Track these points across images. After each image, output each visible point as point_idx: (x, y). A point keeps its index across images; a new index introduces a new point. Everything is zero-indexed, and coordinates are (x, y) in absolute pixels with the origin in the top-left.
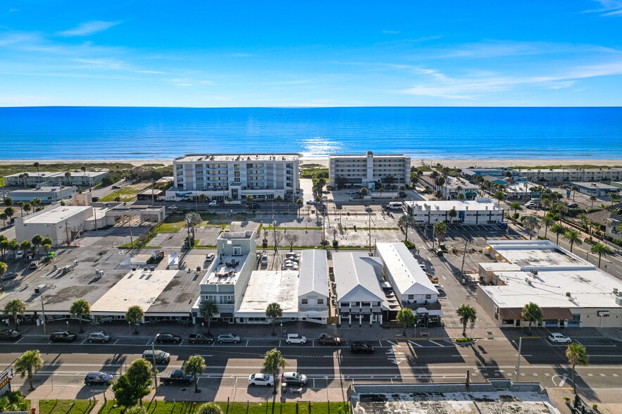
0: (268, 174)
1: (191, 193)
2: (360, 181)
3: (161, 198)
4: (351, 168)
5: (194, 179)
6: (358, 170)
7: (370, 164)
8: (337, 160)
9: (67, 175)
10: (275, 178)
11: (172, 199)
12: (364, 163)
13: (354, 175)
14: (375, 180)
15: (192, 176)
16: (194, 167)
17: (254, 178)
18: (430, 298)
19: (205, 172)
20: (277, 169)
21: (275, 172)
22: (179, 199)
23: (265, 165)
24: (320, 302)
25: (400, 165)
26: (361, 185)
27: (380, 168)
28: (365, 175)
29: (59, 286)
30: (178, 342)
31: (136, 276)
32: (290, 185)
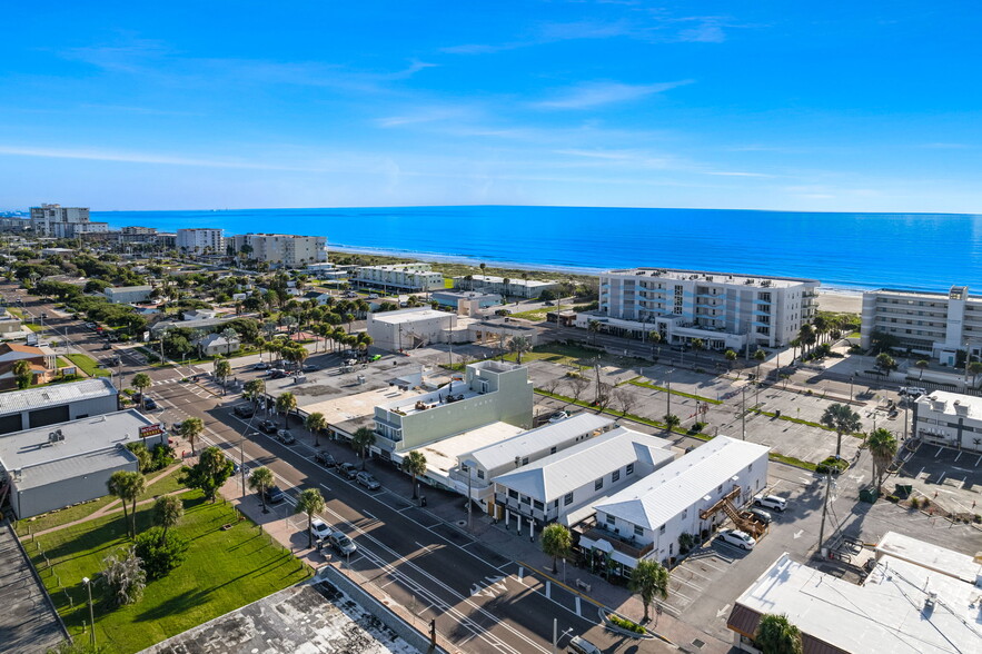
0: (728, 307)
1: (607, 321)
2: (928, 345)
3: (574, 322)
4: (915, 318)
5: (622, 302)
6: (931, 324)
7: (955, 314)
8: (880, 299)
9: (506, 281)
10: (737, 315)
13: (919, 331)
15: (619, 297)
16: (622, 284)
17: (710, 312)
19: (637, 293)
21: (738, 305)
23: (725, 292)
24: (481, 475)
26: (930, 354)
28: (942, 335)
29: (319, 383)
30: (328, 467)
31: (386, 393)
32: (765, 331)
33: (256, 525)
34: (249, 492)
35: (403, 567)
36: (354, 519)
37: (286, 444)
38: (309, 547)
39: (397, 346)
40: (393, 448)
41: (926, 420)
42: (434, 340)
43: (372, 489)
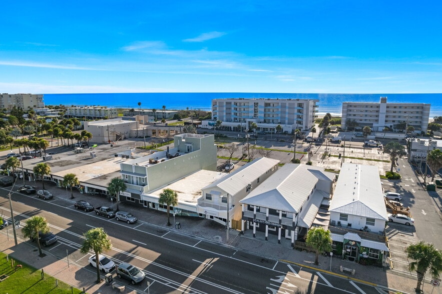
0: (282, 112)
2: (370, 125)
3: (199, 126)
4: (364, 113)
5: (225, 114)
6: (371, 116)
7: (383, 109)
8: (350, 106)
9: (154, 111)
11: (205, 127)
12: (377, 109)
13: (366, 120)
14: (386, 125)
15: (223, 111)
16: (225, 104)
17: (271, 116)
18: (373, 224)
19: (233, 109)
20: (289, 108)
21: (287, 110)
22: (211, 127)
23: (280, 105)
24: (225, 200)
25: (417, 112)
27: (394, 114)
28: (377, 121)
29: (62, 159)
30: (87, 211)
31: (114, 161)
32: (300, 123)
33: (34, 270)
34: (20, 240)
35: (194, 284)
36: (129, 249)
37: (46, 199)
38: (98, 282)
39: (106, 139)
40: (142, 191)
41: (415, 150)
42: (127, 136)
43: (131, 223)
